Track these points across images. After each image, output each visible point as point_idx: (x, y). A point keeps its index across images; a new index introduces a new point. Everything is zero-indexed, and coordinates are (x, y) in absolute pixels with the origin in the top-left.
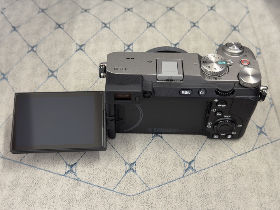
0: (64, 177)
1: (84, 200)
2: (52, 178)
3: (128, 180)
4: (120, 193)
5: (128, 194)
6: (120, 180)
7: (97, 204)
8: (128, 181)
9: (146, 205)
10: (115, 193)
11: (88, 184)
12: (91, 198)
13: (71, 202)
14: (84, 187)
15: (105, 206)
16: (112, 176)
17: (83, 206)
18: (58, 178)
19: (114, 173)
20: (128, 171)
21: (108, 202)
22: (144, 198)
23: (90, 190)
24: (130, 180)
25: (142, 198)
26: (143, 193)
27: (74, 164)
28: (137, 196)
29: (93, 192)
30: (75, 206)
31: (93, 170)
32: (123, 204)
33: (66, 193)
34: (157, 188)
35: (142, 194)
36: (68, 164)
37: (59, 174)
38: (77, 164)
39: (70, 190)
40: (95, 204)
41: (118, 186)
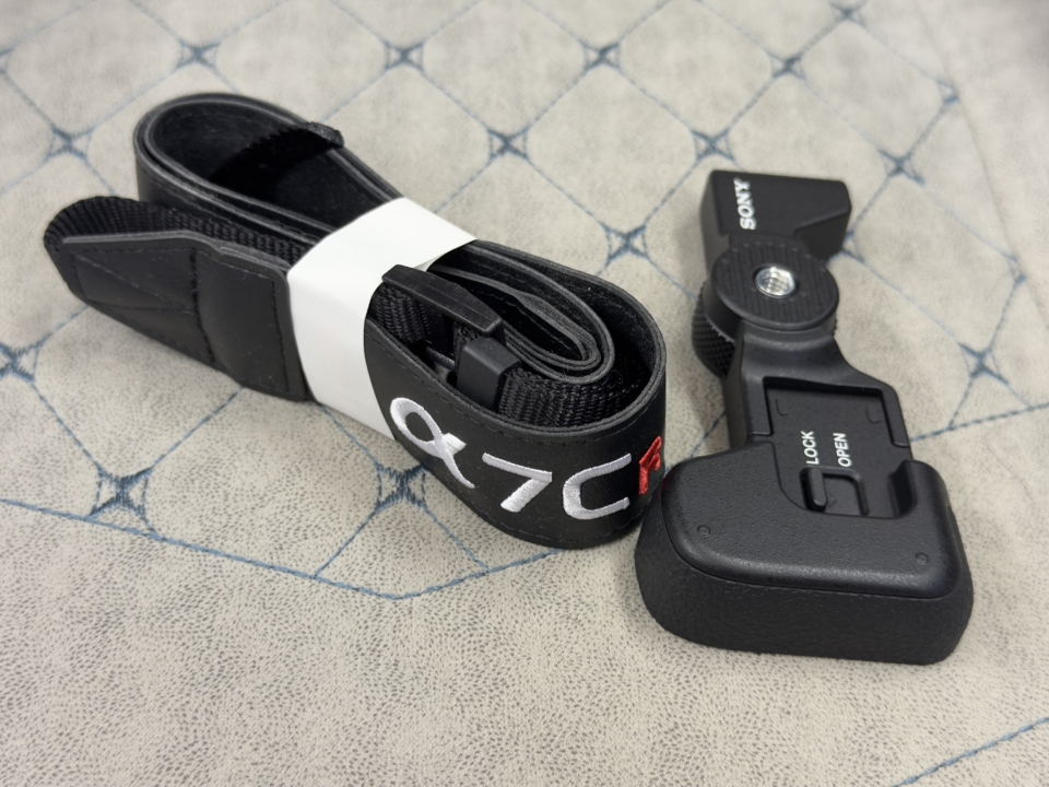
0: (87, 526)
1: (177, 617)
2: (28, 530)
3: (388, 534)
4: (349, 587)
5: (387, 589)
6: (349, 534)
7: (236, 632)
8: (388, 539)
9: (468, 633)
10: (323, 585)
11: (200, 553)
12: (207, 606)
13: (110, 624)
14: (181, 562)
15: (275, 641)
16: (312, 518)
17: (166, 640)
18: (56, 528)
19: (321, 506)
20: (388, 500)
21: (291, 620)
22: (463, 608)
23: (208, 575)
24: (398, 533)
25: (454, 605)
26: (455, 587)
27: (138, 475)
28: (430, 598)
29: (221, 585)
30: (128, 640)
31: (224, 497)
32: (361, 631)
33: (89, 588)
34: (520, 567)
35: (454, 590)
36: (110, 476)
37: (64, 515)
38: (153, 474)
39: (108, 576)
40: (225, 631)
41: (339, 557)
